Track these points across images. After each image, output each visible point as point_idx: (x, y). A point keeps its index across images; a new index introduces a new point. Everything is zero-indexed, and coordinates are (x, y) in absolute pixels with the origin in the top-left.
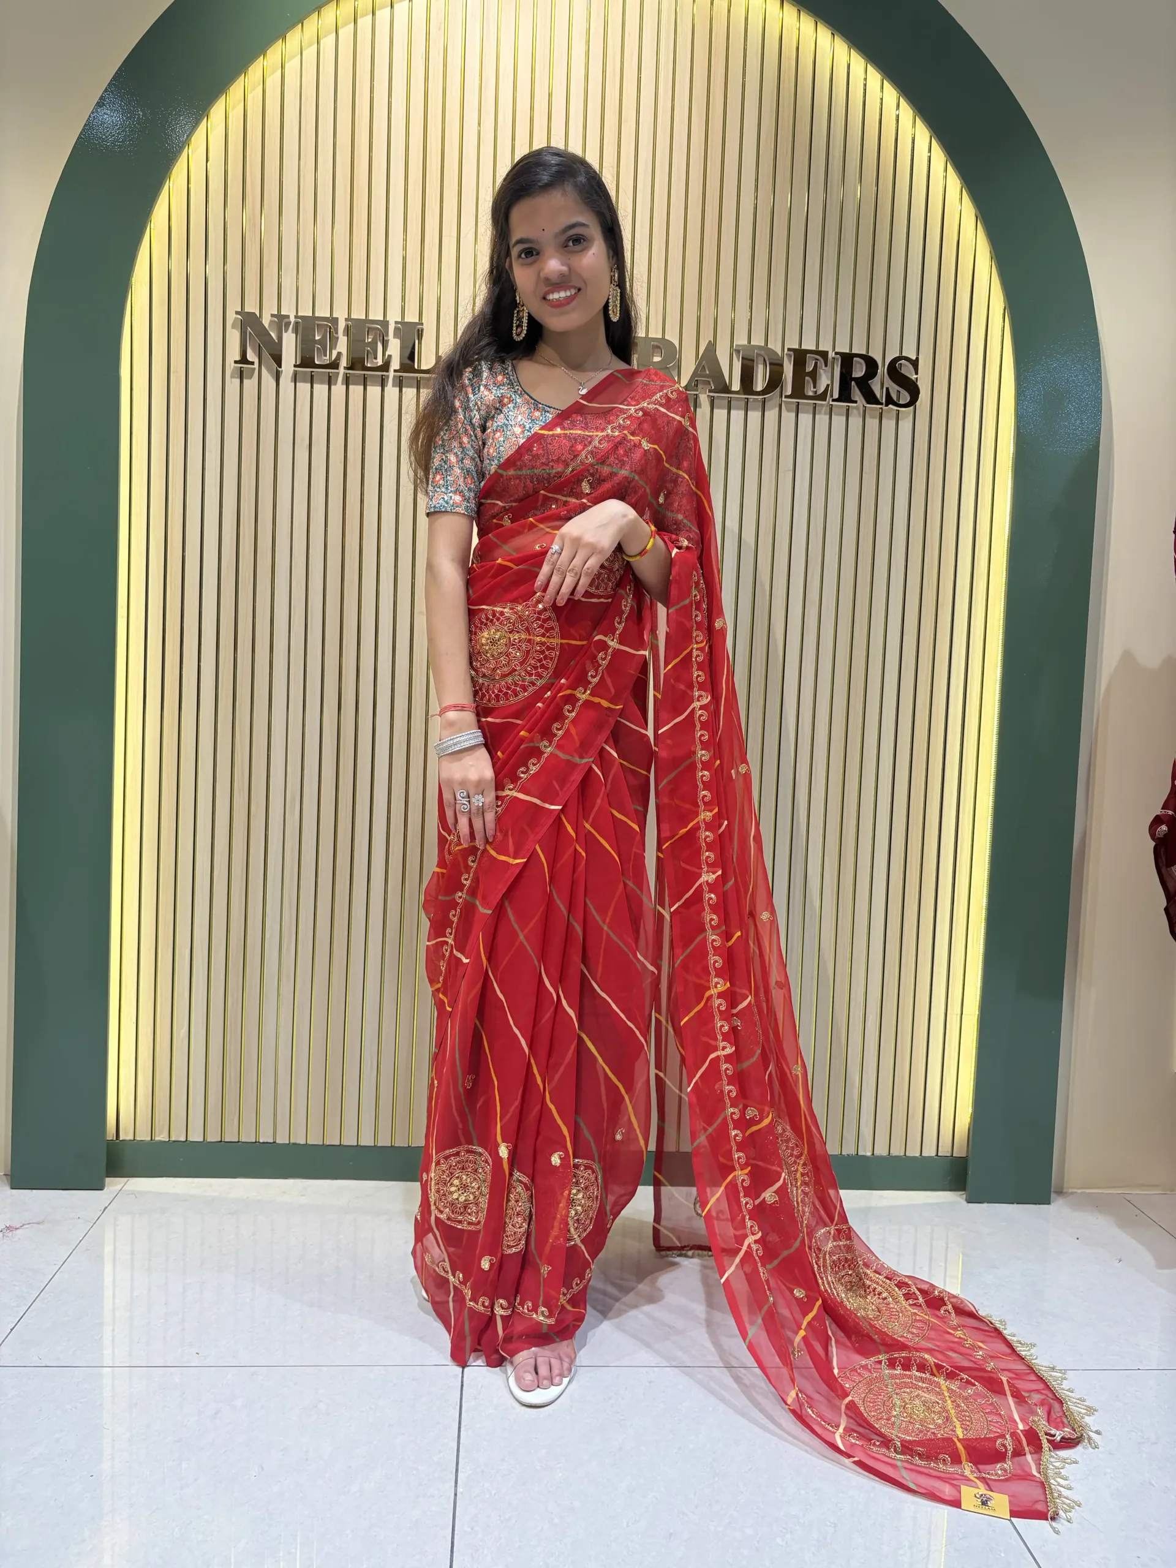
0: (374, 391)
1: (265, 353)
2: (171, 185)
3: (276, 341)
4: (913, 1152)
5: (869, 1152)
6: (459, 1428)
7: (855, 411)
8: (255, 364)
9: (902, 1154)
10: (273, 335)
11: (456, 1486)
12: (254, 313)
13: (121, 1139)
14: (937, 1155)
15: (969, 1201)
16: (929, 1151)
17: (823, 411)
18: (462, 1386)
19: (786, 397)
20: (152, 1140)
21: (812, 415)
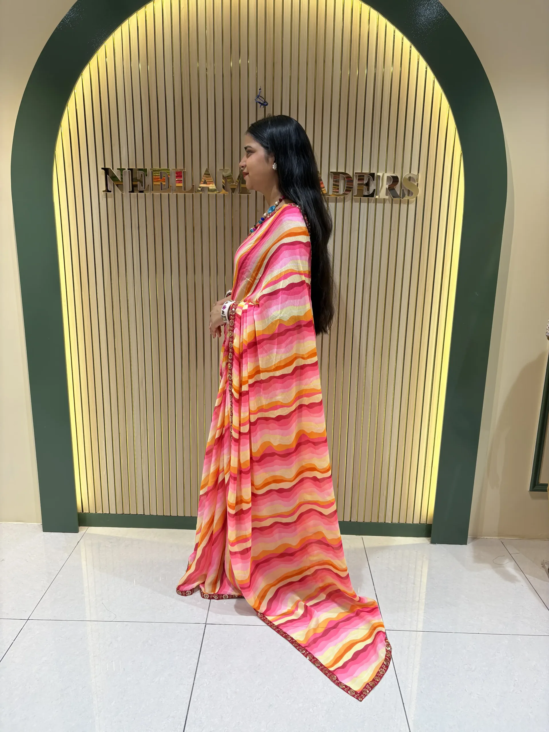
0: (165, 202)
2: (68, 108)
3: (120, 180)
4: (410, 522)
5: (390, 521)
6: (200, 653)
8: (112, 191)
9: (405, 523)
11: (194, 680)
12: (110, 168)
13: (84, 512)
14: (420, 523)
15: (433, 542)
16: (416, 521)
17: (372, 201)
18: (204, 633)
19: (355, 196)
20: (96, 513)
21: (366, 204)
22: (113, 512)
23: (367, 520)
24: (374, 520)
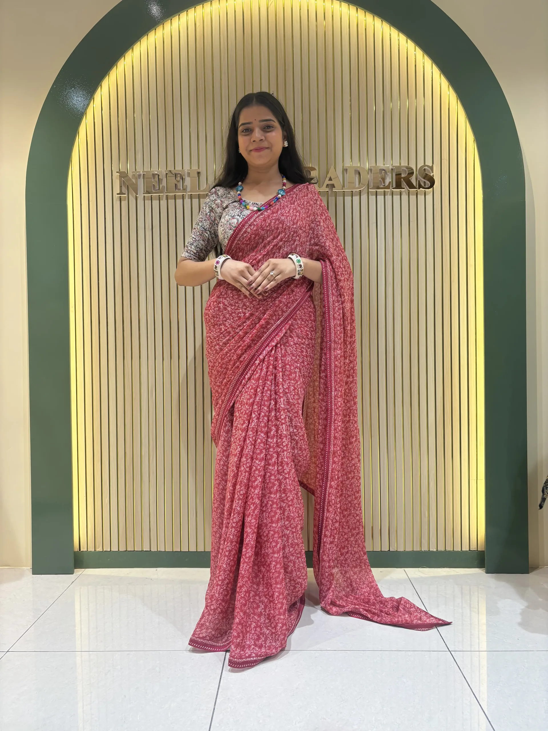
0: (179, 202)
1: (130, 189)
2: (86, 118)
3: (135, 183)
4: (458, 548)
5: (435, 549)
7: (404, 193)
8: (126, 194)
9: (452, 550)
10: (134, 181)
12: (125, 172)
13: (81, 551)
14: (470, 550)
15: (487, 572)
16: (466, 548)
17: (389, 194)
19: (370, 189)
20: (95, 550)
21: (383, 196)
22: (115, 549)
23: (409, 549)
24: (417, 548)
